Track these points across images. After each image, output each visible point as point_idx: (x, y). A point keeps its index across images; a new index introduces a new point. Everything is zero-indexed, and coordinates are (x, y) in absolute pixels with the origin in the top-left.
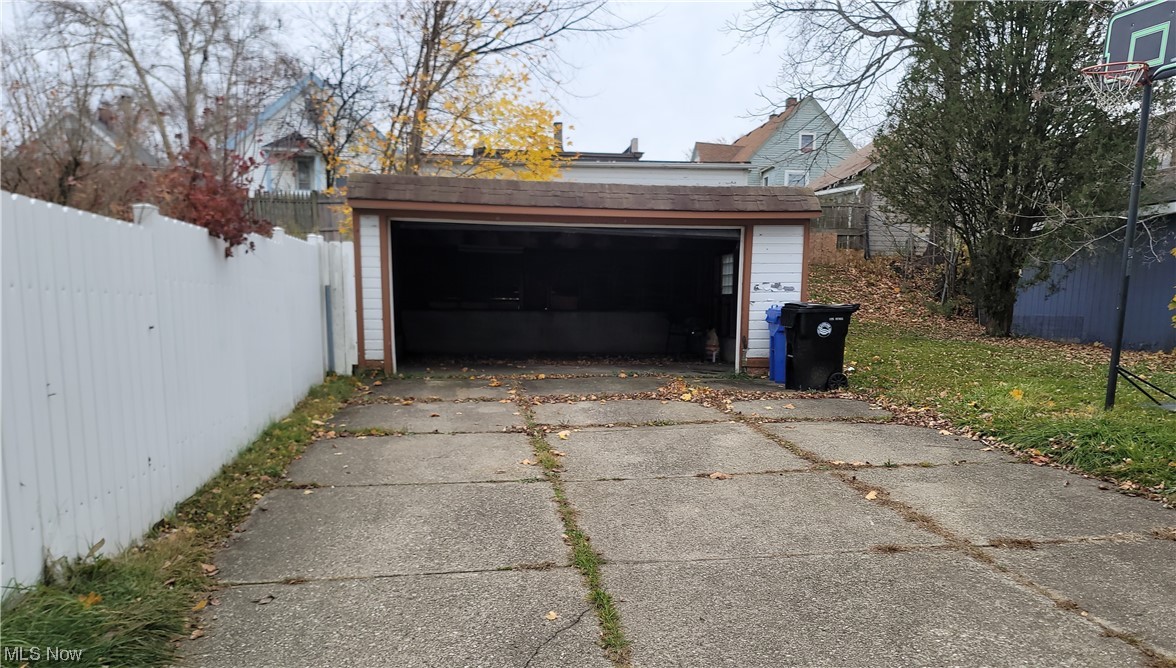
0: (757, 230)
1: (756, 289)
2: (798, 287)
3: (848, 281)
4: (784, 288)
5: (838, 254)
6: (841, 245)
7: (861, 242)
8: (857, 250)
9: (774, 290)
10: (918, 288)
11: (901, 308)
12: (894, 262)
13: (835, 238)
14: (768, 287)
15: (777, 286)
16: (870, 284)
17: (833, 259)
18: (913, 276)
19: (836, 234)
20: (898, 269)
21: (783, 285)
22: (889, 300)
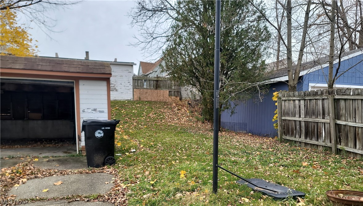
0: (81, 83)
1: (84, 111)
2: (106, 110)
3: (171, 108)
4: (99, 111)
5: (170, 98)
6: (170, 95)
7: (178, 94)
8: (176, 97)
9: (93, 112)
10: (196, 111)
11: (187, 119)
12: (189, 101)
13: (168, 92)
14: (90, 111)
15: (95, 110)
16: (178, 110)
17: (168, 100)
18: (194, 107)
19: (168, 91)
20: (189, 104)
21: (98, 110)
22: (184, 116)
